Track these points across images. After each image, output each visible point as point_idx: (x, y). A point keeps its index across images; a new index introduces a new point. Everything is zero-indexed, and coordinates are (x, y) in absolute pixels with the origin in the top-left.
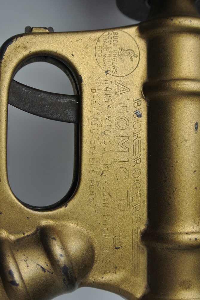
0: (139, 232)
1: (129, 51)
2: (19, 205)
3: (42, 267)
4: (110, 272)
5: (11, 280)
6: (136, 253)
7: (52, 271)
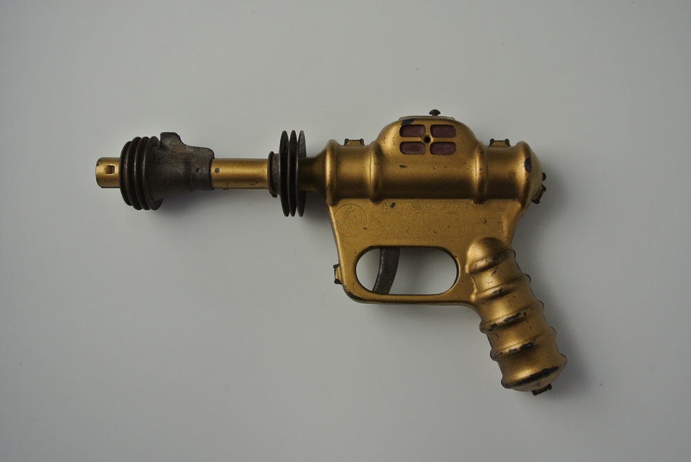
0: (475, 205)
1: (348, 212)
2: (454, 288)
3: (493, 273)
4: (502, 227)
7: (496, 267)
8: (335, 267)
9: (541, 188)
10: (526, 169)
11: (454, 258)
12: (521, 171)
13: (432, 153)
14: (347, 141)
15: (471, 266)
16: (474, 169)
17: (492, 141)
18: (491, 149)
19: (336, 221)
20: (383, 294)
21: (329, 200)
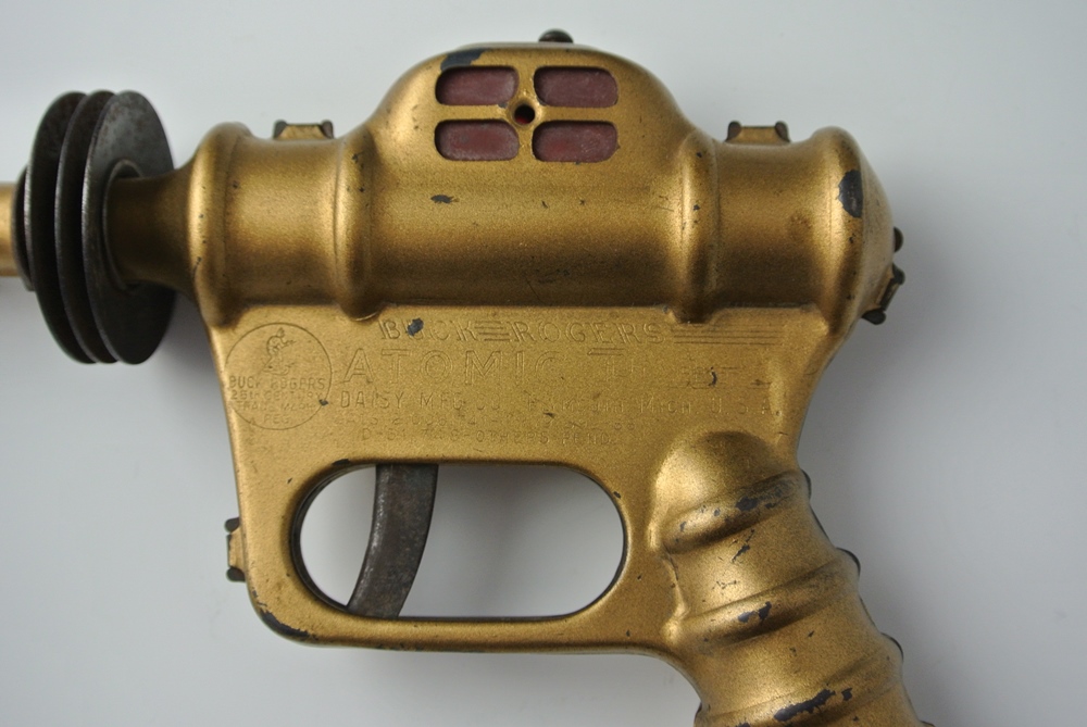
0: (681, 327)
1: (271, 348)
2: (613, 595)
3: (739, 554)
4: (766, 397)
5: (758, 618)
6: (728, 334)
7: (747, 532)
8: (233, 524)
9: (890, 275)
10: (847, 205)
11: (613, 497)
12: (830, 218)
13: (538, 156)
14: (280, 127)
15: (665, 525)
16: (676, 208)
17: (734, 128)
18: (731, 146)
19: (232, 377)
20: (378, 618)
21: (208, 309)
